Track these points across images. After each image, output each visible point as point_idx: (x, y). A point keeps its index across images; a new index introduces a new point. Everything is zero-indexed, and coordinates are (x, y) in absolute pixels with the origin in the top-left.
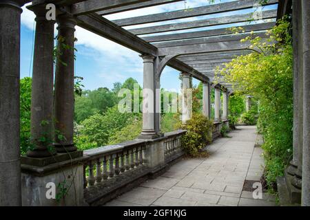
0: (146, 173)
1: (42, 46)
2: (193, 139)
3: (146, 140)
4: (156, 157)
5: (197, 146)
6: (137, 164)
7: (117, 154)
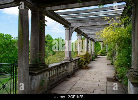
0: (67, 75)
1: (35, 24)
2: (83, 61)
3: (67, 61)
4: (70, 68)
5: (85, 64)
6: (64, 71)
7: (58, 67)
